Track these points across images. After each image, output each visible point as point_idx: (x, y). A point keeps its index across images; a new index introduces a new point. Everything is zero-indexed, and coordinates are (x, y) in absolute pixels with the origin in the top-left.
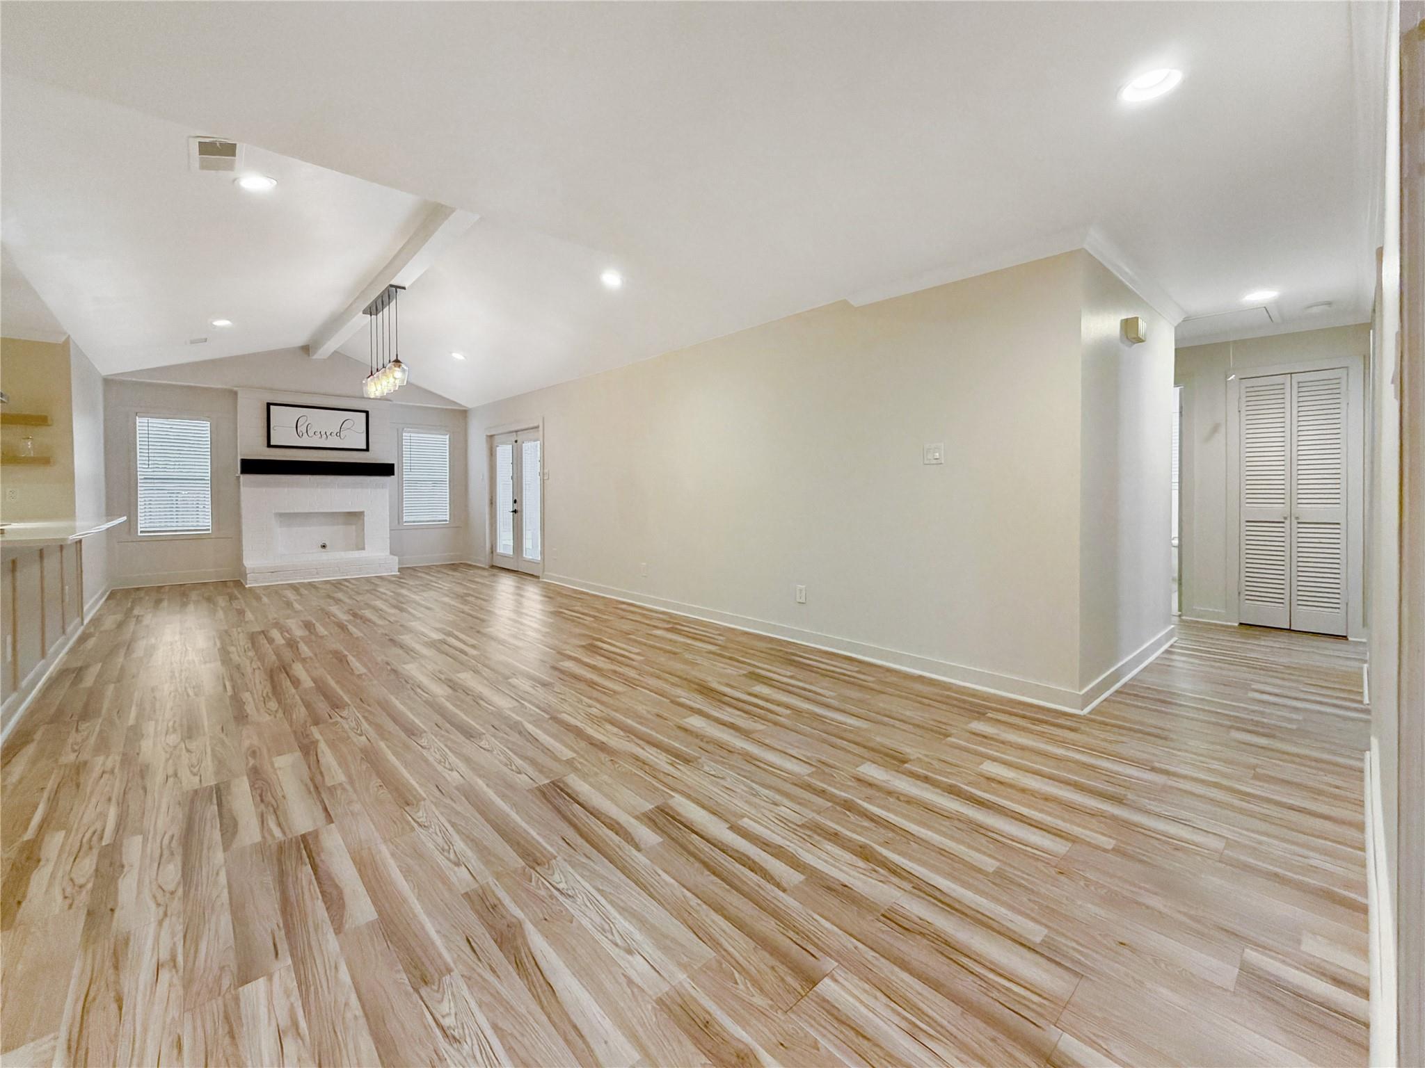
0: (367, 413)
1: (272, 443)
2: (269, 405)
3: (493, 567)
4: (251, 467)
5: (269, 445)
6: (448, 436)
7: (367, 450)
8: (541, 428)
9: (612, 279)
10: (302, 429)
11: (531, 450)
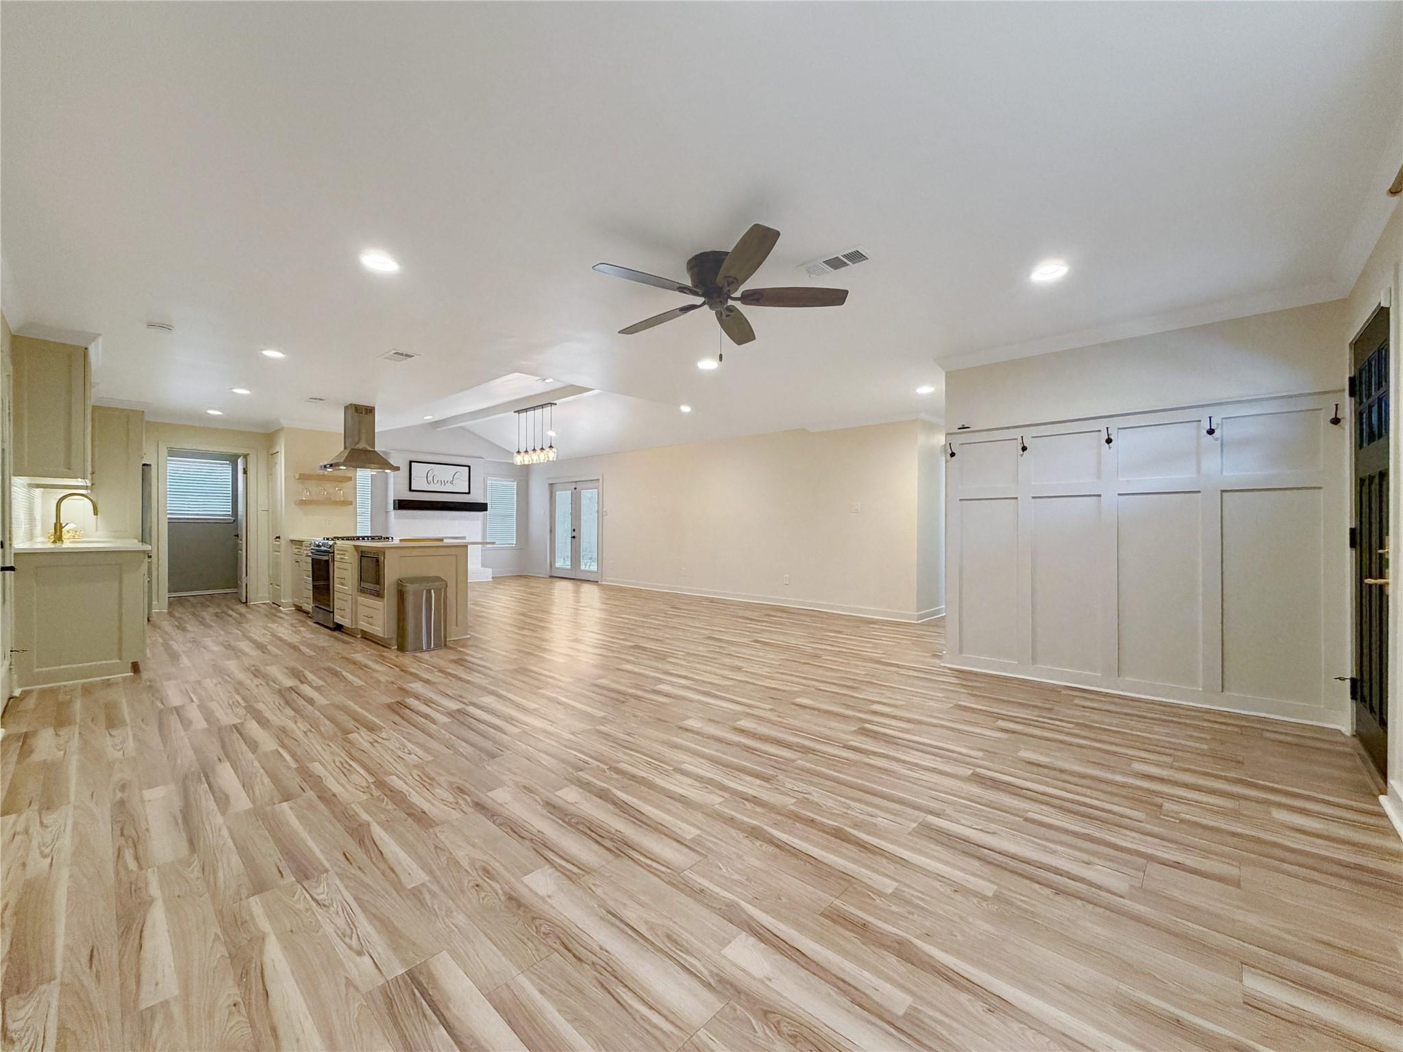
0: (469, 467)
1: (413, 488)
2: (411, 462)
3: (551, 577)
4: (402, 505)
5: (410, 490)
6: (515, 483)
7: (469, 493)
8: (601, 481)
9: (686, 409)
10: (430, 479)
11: (588, 496)
